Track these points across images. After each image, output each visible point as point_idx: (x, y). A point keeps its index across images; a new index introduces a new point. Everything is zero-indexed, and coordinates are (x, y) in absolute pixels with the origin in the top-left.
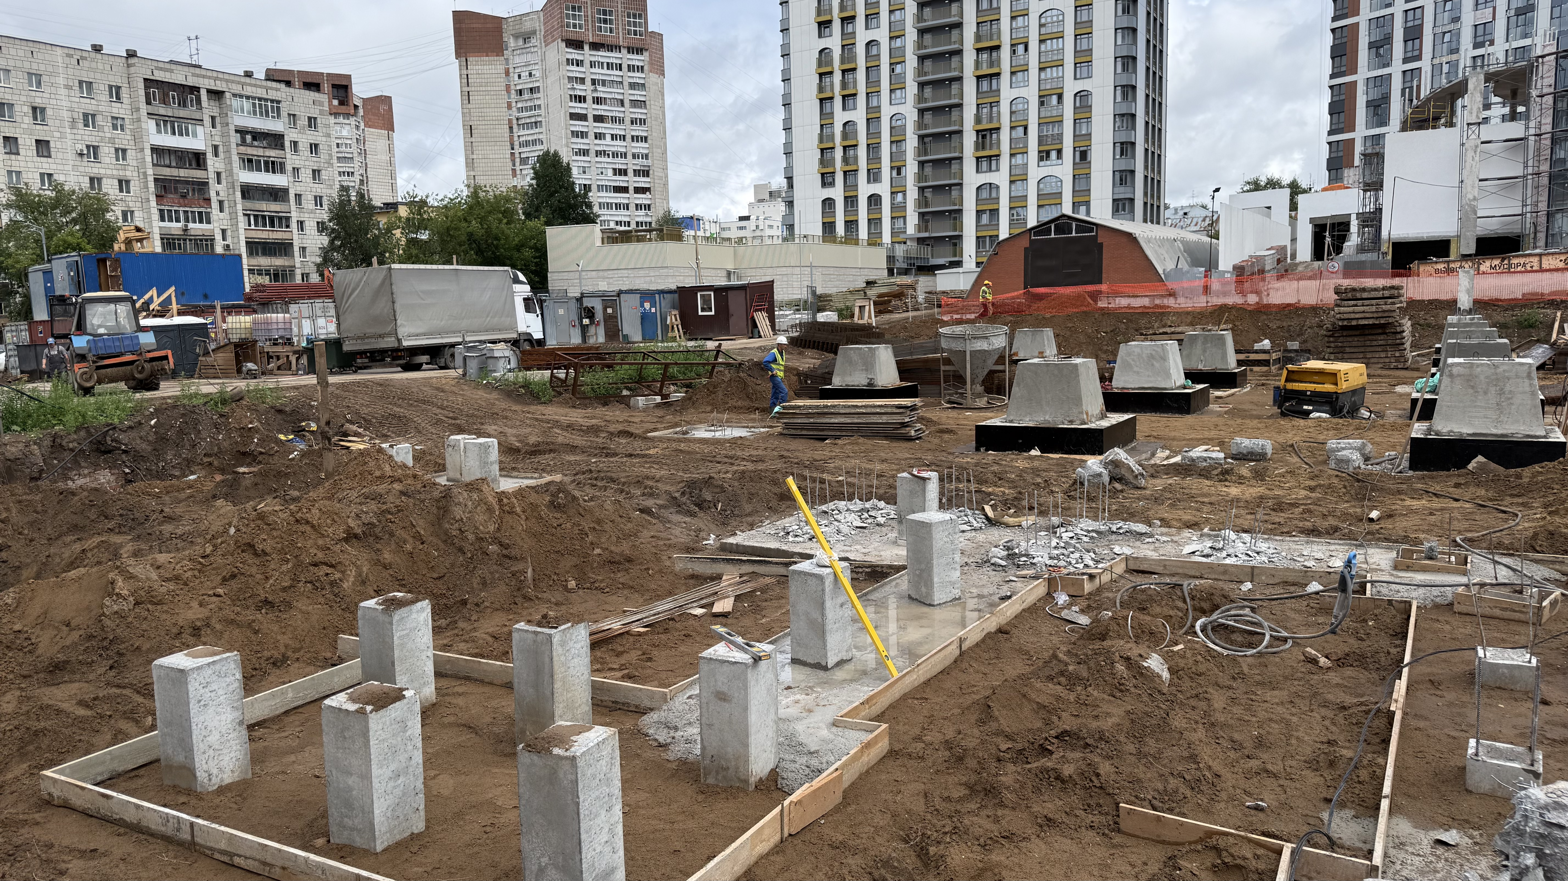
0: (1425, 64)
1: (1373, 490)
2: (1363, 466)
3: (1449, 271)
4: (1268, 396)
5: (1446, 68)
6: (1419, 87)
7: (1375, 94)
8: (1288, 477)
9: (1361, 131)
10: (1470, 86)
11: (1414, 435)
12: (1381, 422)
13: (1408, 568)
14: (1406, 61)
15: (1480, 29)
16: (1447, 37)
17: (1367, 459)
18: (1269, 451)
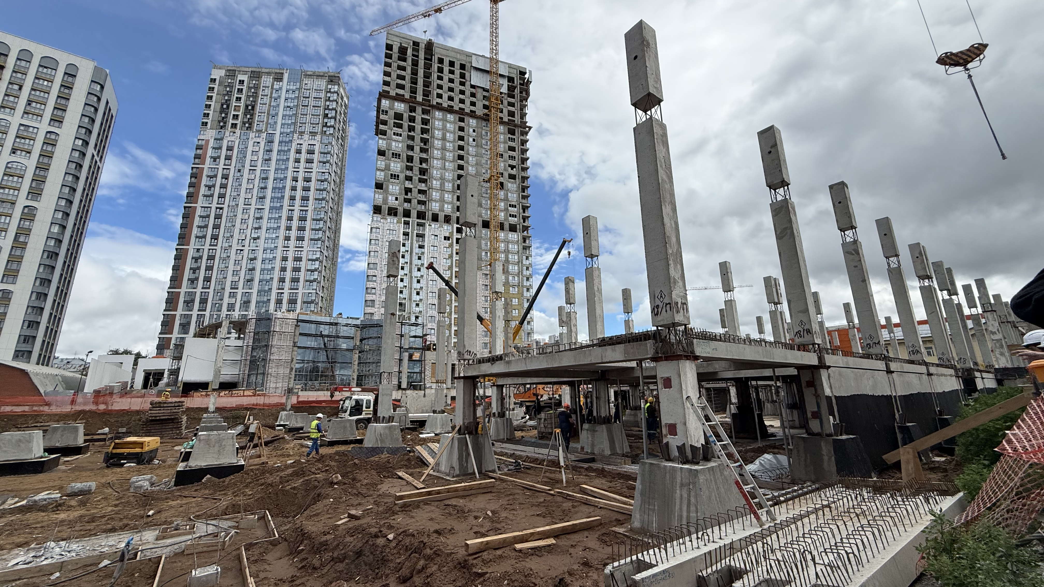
0: (207, 313)
1: (152, 500)
2: (149, 488)
3: (207, 395)
4: (101, 457)
5: (215, 316)
6: (203, 321)
7: (184, 321)
8: (103, 501)
9: (175, 335)
10: (223, 324)
11: (178, 469)
12: (164, 465)
13: (164, 538)
14: (199, 310)
15: (230, 306)
16: (217, 305)
17: (152, 484)
18: (93, 488)
